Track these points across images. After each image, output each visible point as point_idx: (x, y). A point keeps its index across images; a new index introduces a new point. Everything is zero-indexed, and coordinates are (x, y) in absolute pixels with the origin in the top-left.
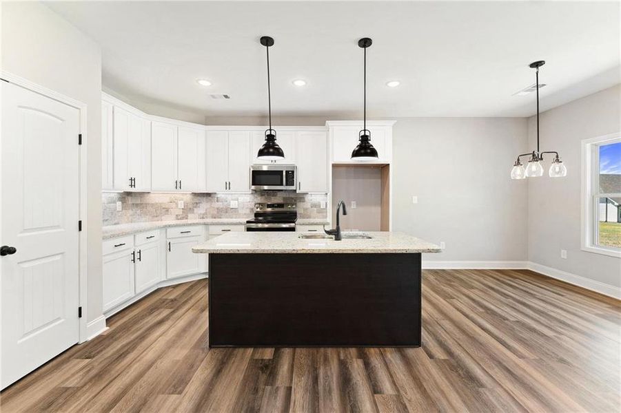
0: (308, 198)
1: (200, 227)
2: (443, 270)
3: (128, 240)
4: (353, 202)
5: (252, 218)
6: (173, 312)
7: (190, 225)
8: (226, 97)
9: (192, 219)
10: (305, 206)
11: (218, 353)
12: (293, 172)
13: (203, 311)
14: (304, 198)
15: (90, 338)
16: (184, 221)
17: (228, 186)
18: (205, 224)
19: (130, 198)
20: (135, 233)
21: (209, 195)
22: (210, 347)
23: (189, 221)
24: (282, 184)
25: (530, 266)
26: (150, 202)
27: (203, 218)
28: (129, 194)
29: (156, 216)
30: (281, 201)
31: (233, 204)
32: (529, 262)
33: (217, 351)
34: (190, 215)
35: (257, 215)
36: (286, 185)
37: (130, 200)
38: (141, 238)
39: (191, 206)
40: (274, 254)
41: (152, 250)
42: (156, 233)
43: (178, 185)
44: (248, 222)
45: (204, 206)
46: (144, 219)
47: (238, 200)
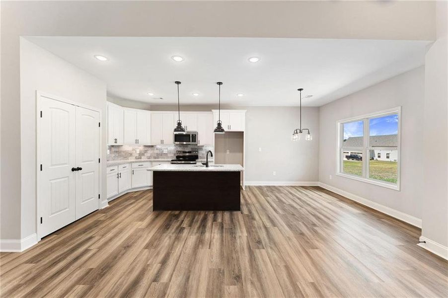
0: (204, 148)
1: (148, 163)
2: (274, 186)
3: (115, 168)
4: (228, 151)
5: (175, 158)
6: (136, 201)
7: (143, 162)
8: (161, 98)
9: (144, 158)
10: (203, 153)
11: (157, 212)
12: (195, 135)
13: (150, 200)
14: (202, 148)
15: (103, 208)
16: (139, 160)
17: (162, 142)
18: (150, 161)
19: (113, 148)
20: (118, 165)
21: (152, 146)
22: (153, 211)
23: (142, 160)
24: (190, 141)
25: (319, 184)
26: (123, 150)
27: (149, 158)
28: (113, 146)
29: (126, 157)
30: (190, 150)
31: (165, 151)
32: (319, 182)
33: (156, 212)
34: (142, 157)
35: (177, 157)
36: (192, 142)
37: (113, 149)
38: (121, 167)
39: (143, 152)
40: (179, 172)
41: (125, 174)
42: (127, 165)
43: (137, 141)
44: (172, 160)
45: (150, 152)
46: (120, 159)
47: (167, 149)
